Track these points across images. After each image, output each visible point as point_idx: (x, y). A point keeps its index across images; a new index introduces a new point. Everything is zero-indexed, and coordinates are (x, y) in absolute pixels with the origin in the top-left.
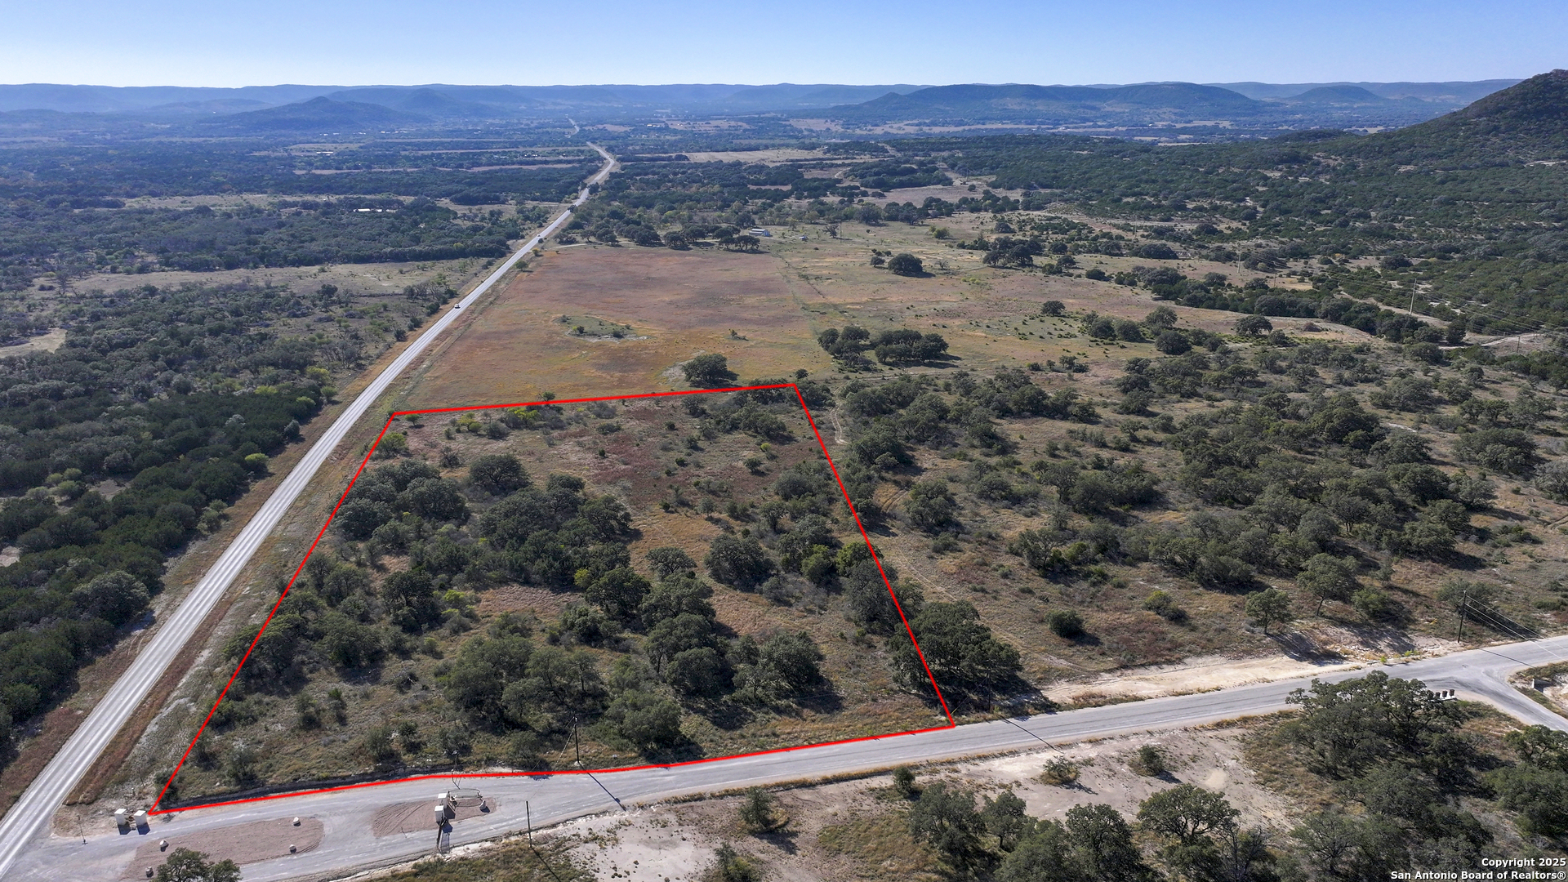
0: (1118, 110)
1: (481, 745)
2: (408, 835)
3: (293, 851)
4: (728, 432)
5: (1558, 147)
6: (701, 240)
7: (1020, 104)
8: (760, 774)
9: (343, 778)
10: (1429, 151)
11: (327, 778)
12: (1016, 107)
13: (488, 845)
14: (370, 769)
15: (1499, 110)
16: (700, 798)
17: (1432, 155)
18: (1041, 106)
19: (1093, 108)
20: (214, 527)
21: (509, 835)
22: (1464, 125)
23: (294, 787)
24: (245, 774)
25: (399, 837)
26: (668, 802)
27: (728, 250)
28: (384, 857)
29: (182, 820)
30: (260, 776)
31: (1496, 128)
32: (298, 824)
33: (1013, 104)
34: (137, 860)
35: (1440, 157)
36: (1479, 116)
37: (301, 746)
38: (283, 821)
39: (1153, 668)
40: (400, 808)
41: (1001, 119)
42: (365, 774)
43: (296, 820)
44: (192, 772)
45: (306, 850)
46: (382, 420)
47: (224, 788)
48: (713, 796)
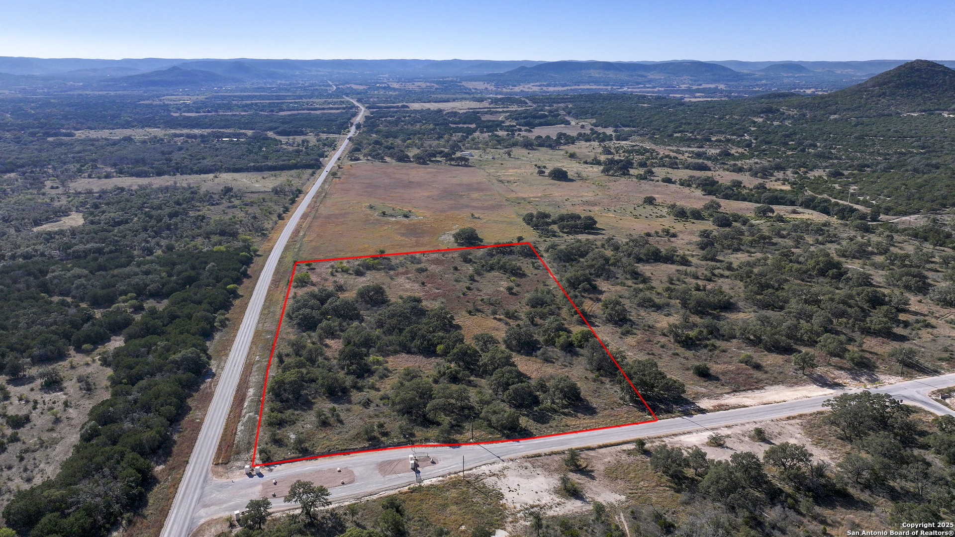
0: (657, 77)
1: (419, 432)
2: (399, 475)
3: (343, 483)
4: (489, 271)
5: (919, 105)
6: (434, 159)
7: (600, 73)
8: (566, 444)
9: (354, 449)
10: (847, 107)
11: (346, 450)
12: (597, 75)
13: (441, 478)
14: (367, 445)
15: (885, 84)
16: (540, 456)
17: (848, 109)
18: (612, 75)
19: (642, 76)
20: (223, 324)
21: (450, 474)
22: (866, 91)
23: (329, 453)
24: (302, 448)
25: (394, 476)
26: (524, 457)
27: (451, 165)
28: (390, 485)
29: (278, 471)
30: (310, 449)
31: (884, 94)
32: (340, 471)
33: (595, 74)
34: (264, 489)
35: (853, 110)
36: (874, 86)
37: (325, 435)
38: (331, 470)
39: (749, 391)
40: (390, 463)
41: (589, 83)
42: (365, 447)
43: (339, 469)
44: (273, 449)
45: (349, 483)
46: (291, 265)
47: (293, 455)
48: (546, 454)
